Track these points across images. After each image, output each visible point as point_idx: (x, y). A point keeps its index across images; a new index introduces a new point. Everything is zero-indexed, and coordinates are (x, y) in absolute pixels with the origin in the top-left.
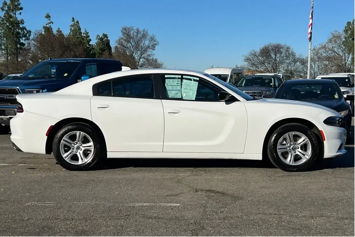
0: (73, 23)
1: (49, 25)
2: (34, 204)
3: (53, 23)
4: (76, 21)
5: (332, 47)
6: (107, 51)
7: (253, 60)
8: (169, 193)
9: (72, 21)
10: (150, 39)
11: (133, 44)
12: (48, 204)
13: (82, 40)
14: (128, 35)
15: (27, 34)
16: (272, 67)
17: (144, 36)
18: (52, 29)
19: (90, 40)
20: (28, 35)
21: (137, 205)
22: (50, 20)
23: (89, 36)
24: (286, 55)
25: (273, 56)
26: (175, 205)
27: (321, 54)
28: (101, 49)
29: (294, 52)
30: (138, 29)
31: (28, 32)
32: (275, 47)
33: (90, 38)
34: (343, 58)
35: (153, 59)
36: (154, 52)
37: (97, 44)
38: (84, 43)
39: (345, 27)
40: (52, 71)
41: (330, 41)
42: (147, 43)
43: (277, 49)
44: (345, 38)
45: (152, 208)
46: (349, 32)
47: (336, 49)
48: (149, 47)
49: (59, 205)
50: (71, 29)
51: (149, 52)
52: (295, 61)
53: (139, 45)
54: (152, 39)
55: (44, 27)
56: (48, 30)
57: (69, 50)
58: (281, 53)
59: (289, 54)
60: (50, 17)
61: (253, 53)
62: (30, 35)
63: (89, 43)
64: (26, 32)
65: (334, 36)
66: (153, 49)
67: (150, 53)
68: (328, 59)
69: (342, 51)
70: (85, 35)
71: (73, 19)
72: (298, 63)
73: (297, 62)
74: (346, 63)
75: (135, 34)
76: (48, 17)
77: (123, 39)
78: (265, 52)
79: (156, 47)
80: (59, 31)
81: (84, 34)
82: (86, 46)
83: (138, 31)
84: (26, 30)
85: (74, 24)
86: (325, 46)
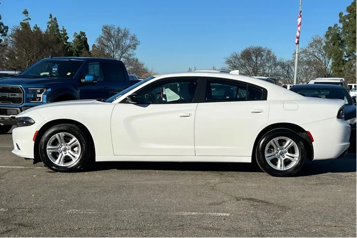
0: (50, 19)
1: (27, 21)
2: (75, 211)
3: (30, 19)
4: (53, 17)
5: (313, 51)
6: (84, 49)
7: (234, 62)
8: (211, 201)
9: (50, 18)
10: (131, 39)
11: (114, 42)
12: (90, 212)
13: (59, 38)
14: (109, 34)
15: (4, 29)
16: (253, 69)
17: (125, 35)
18: (29, 25)
19: (68, 38)
20: (5, 31)
21: (185, 214)
22: (27, 16)
23: (66, 34)
24: (267, 58)
25: (254, 58)
26: (225, 214)
27: (302, 58)
28: (78, 47)
29: (275, 55)
30: (119, 27)
31: (5, 28)
32: (256, 51)
33: (68, 35)
34: (323, 62)
35: (133, 59)
36: (135, 51)
37: (74, 41)
38: (62, 40)
39: (327, 32)
40: (53, 69)
41: (311, 45)
42: (128, 42)
43: (258, 52)
44: (326, 43)
45: (202, 218)
46: (330, 38)
47: (316, 54)
48: (129, 46)
49: (103, 214)
50: (48, 26)
51: (130, 51)
52: (276, 65)
53: (119, 45)
54: (133, 38)
55: (22, 24)
56: (25, 26)
57: (48, 48)
58: (263, 56)
59: (270, 57)
60: (28, 13)
61: (235, 55)
62: (7, 31)
63: (66, 40)
64: (3, 28)
65: (315, 41)
66: (134, 49)
67: (131, 53)
68: (309, 63)
69: (323, 55)
70: (62, 33)
71: (51, 15)
72: (279, 67)
73: (277, 65)
74: (326, 68)
75: (116, 33)
76: (26, 13)
77: (104, 38)
78: (247, 55)
79: (137, 46)
80: (36, 27)
81: (61, 31)
82: (63, 43)
83: (119, 31)
84: (3, 25)
85: (52, 21)
86: (306, 50)
